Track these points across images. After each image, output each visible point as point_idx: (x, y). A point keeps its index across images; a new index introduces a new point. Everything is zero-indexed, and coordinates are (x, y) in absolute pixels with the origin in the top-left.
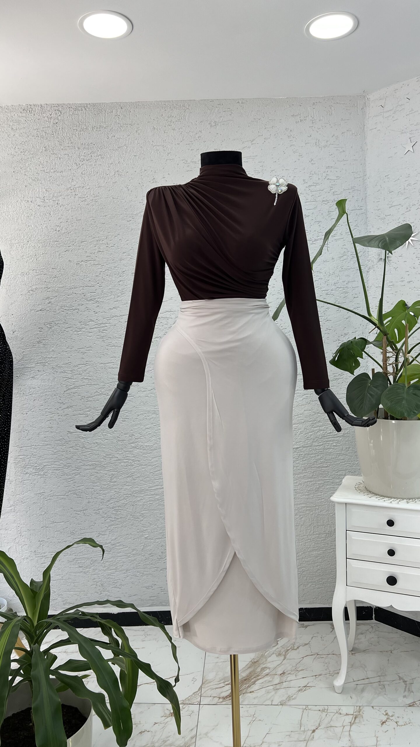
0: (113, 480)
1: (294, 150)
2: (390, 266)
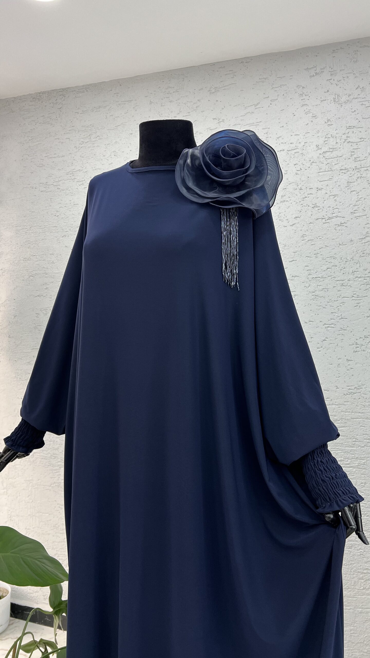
1: (306, 111)
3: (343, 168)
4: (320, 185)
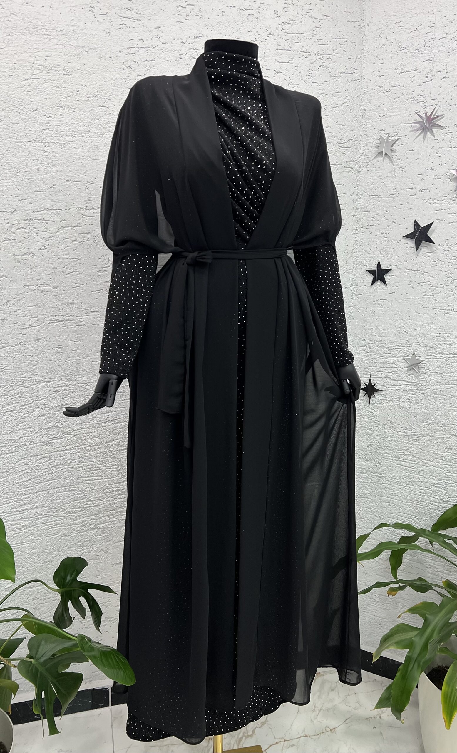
2: (393, 164)
3: (303, 49)
4: (277, 66)
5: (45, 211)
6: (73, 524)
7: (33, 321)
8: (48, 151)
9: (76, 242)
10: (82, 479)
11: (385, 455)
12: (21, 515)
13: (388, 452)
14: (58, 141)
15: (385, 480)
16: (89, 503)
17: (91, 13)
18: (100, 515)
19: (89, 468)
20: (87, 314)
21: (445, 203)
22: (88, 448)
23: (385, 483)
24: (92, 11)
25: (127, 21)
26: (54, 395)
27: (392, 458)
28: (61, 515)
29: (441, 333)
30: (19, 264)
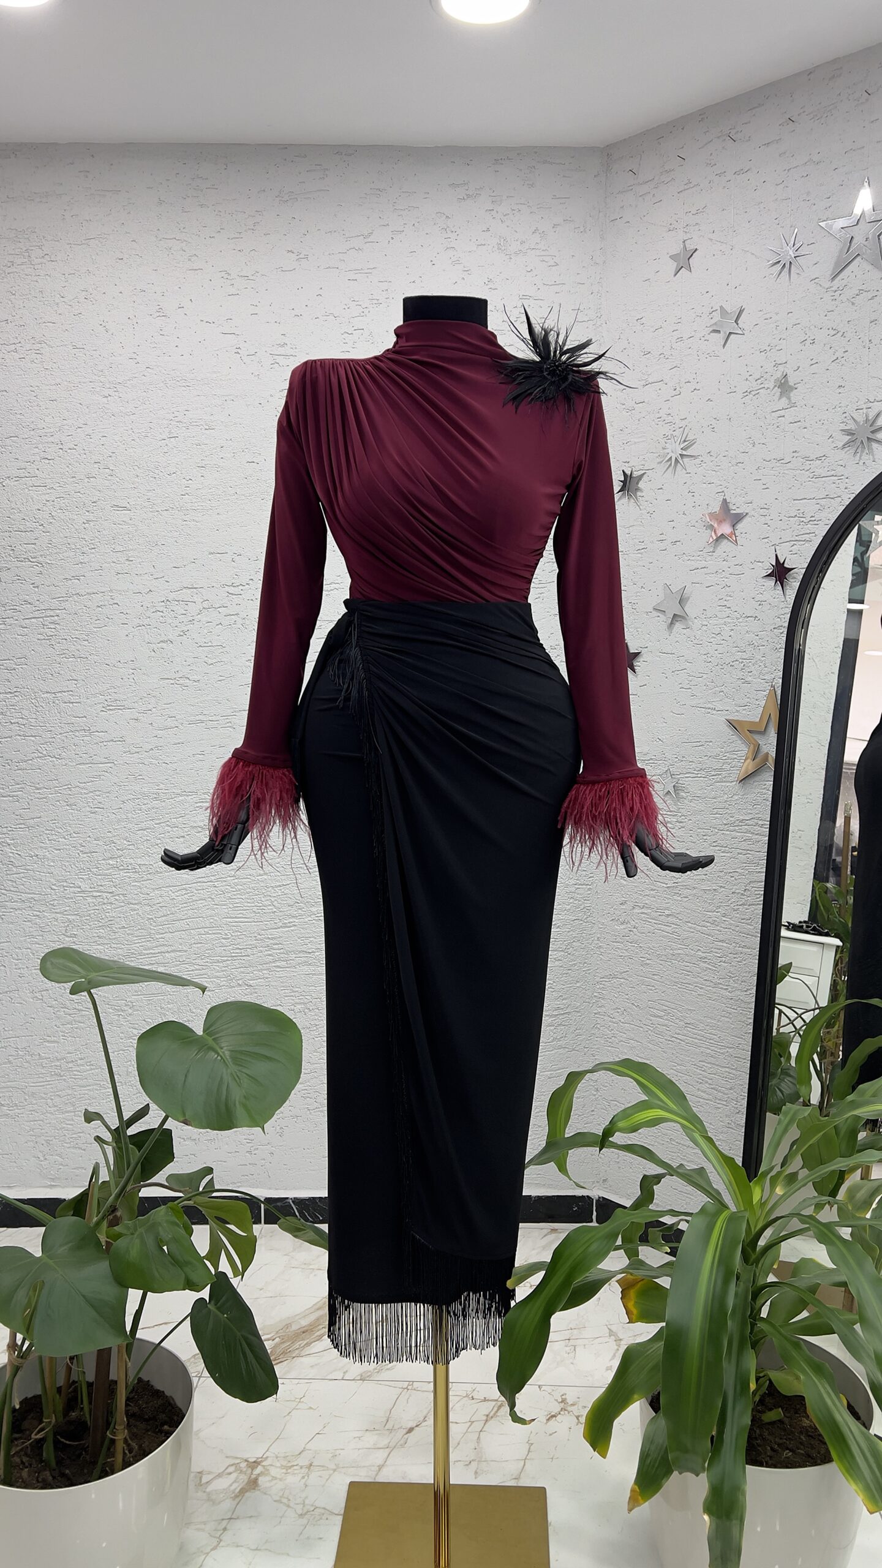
0: (72, 932)
1: (454, 259)
2: (640, 508)
5: (184, 590)
6: (217, 977)
7: (170, 723)
8: (187, 519)
9: (220, 626)
10: (227, 920)
11: (643, 915)
12: (154, 959)
13: (646, 912)
14: (198, 508)
15: (644, 952)
16: (238, 951)
17: (238, 354)
18: (250, 969)
19: (237, 907)
20: (234, 714)
21: (701, 559)
22: (236, 881)
23: (644, 956)
24: (238, 353)
25: (280, 359)
26: (194, 812)
27: (650, 920)
28: (203, 964)
29: (702, 740)
30: (153, 653)
